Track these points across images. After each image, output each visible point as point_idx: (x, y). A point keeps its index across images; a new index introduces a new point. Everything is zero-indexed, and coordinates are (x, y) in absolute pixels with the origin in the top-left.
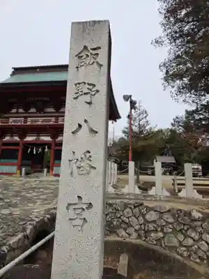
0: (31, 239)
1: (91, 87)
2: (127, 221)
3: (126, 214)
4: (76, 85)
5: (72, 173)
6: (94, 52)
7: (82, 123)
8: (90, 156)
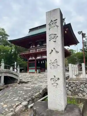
0: (42, 95)
1: (55, 35)
2: (82, 90)
3: (81, 87)
4: (49, 35)
5: (51, 68)
6: (55, 22)
7: (53, 49)
8: (57, 61)
